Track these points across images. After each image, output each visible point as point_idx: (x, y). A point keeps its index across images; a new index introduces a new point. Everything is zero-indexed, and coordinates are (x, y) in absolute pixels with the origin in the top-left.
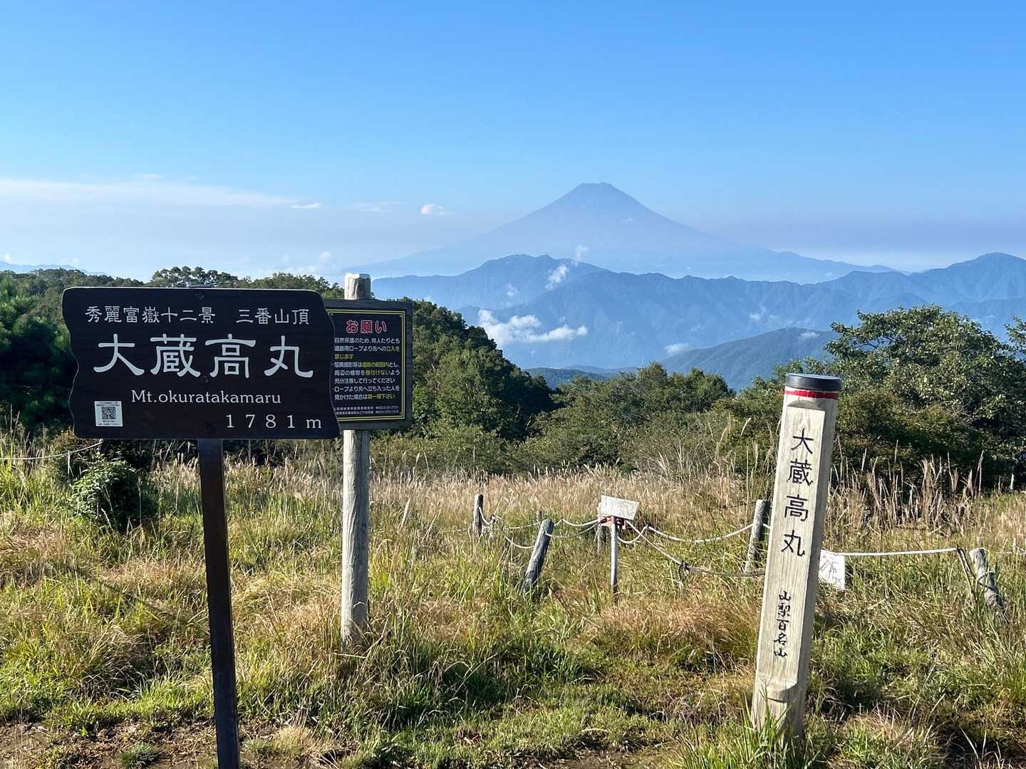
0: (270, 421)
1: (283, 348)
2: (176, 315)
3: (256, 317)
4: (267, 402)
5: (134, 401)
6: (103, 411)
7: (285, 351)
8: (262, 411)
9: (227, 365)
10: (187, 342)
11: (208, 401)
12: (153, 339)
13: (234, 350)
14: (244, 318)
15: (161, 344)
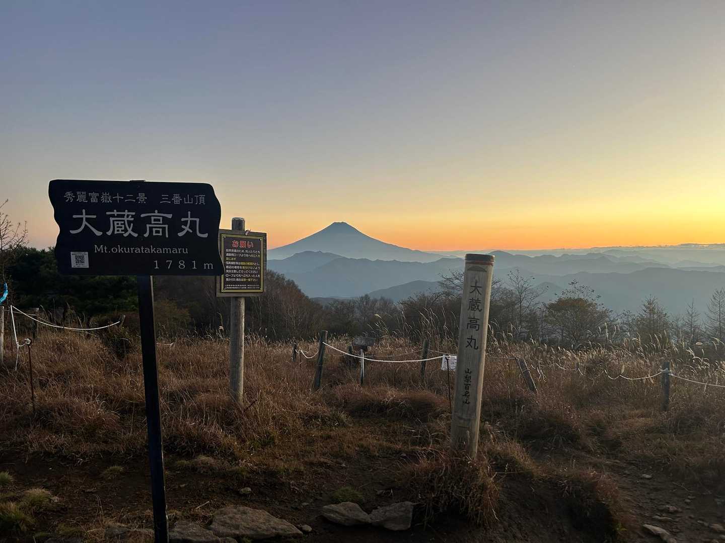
0: (181, 264)
1: (189, 219)
2: (122, 198)
3: (173, 199)
4: (179, 252)
5: (96, 252)
6: (76, 258)
7: (191, 221)
8: (176, 258)
9: (154, 230)
10: (129, 215)
11: (142, 252)
12: (108, 213)
13: (159, 220)
14: (164, 200)
15: (113, 216)
